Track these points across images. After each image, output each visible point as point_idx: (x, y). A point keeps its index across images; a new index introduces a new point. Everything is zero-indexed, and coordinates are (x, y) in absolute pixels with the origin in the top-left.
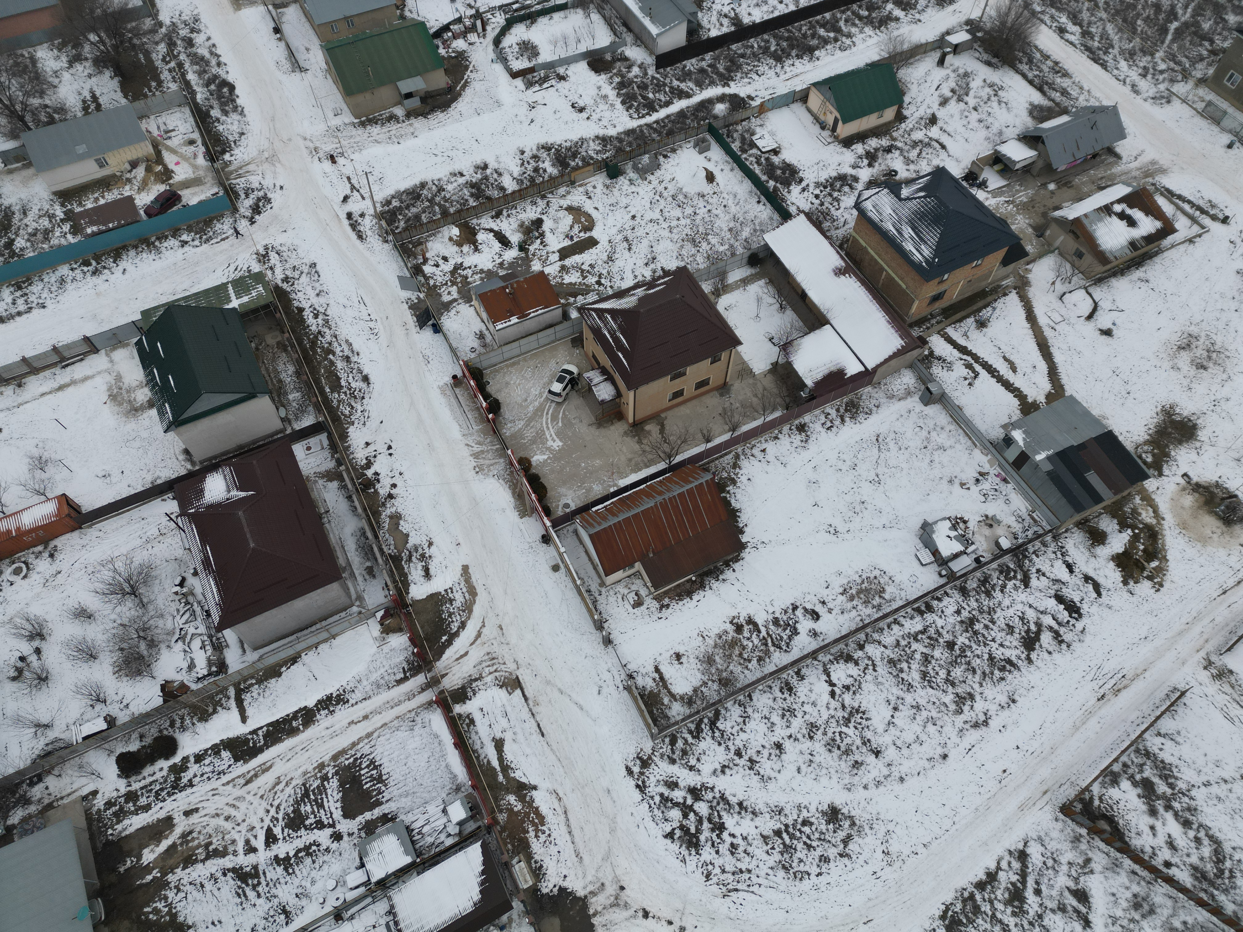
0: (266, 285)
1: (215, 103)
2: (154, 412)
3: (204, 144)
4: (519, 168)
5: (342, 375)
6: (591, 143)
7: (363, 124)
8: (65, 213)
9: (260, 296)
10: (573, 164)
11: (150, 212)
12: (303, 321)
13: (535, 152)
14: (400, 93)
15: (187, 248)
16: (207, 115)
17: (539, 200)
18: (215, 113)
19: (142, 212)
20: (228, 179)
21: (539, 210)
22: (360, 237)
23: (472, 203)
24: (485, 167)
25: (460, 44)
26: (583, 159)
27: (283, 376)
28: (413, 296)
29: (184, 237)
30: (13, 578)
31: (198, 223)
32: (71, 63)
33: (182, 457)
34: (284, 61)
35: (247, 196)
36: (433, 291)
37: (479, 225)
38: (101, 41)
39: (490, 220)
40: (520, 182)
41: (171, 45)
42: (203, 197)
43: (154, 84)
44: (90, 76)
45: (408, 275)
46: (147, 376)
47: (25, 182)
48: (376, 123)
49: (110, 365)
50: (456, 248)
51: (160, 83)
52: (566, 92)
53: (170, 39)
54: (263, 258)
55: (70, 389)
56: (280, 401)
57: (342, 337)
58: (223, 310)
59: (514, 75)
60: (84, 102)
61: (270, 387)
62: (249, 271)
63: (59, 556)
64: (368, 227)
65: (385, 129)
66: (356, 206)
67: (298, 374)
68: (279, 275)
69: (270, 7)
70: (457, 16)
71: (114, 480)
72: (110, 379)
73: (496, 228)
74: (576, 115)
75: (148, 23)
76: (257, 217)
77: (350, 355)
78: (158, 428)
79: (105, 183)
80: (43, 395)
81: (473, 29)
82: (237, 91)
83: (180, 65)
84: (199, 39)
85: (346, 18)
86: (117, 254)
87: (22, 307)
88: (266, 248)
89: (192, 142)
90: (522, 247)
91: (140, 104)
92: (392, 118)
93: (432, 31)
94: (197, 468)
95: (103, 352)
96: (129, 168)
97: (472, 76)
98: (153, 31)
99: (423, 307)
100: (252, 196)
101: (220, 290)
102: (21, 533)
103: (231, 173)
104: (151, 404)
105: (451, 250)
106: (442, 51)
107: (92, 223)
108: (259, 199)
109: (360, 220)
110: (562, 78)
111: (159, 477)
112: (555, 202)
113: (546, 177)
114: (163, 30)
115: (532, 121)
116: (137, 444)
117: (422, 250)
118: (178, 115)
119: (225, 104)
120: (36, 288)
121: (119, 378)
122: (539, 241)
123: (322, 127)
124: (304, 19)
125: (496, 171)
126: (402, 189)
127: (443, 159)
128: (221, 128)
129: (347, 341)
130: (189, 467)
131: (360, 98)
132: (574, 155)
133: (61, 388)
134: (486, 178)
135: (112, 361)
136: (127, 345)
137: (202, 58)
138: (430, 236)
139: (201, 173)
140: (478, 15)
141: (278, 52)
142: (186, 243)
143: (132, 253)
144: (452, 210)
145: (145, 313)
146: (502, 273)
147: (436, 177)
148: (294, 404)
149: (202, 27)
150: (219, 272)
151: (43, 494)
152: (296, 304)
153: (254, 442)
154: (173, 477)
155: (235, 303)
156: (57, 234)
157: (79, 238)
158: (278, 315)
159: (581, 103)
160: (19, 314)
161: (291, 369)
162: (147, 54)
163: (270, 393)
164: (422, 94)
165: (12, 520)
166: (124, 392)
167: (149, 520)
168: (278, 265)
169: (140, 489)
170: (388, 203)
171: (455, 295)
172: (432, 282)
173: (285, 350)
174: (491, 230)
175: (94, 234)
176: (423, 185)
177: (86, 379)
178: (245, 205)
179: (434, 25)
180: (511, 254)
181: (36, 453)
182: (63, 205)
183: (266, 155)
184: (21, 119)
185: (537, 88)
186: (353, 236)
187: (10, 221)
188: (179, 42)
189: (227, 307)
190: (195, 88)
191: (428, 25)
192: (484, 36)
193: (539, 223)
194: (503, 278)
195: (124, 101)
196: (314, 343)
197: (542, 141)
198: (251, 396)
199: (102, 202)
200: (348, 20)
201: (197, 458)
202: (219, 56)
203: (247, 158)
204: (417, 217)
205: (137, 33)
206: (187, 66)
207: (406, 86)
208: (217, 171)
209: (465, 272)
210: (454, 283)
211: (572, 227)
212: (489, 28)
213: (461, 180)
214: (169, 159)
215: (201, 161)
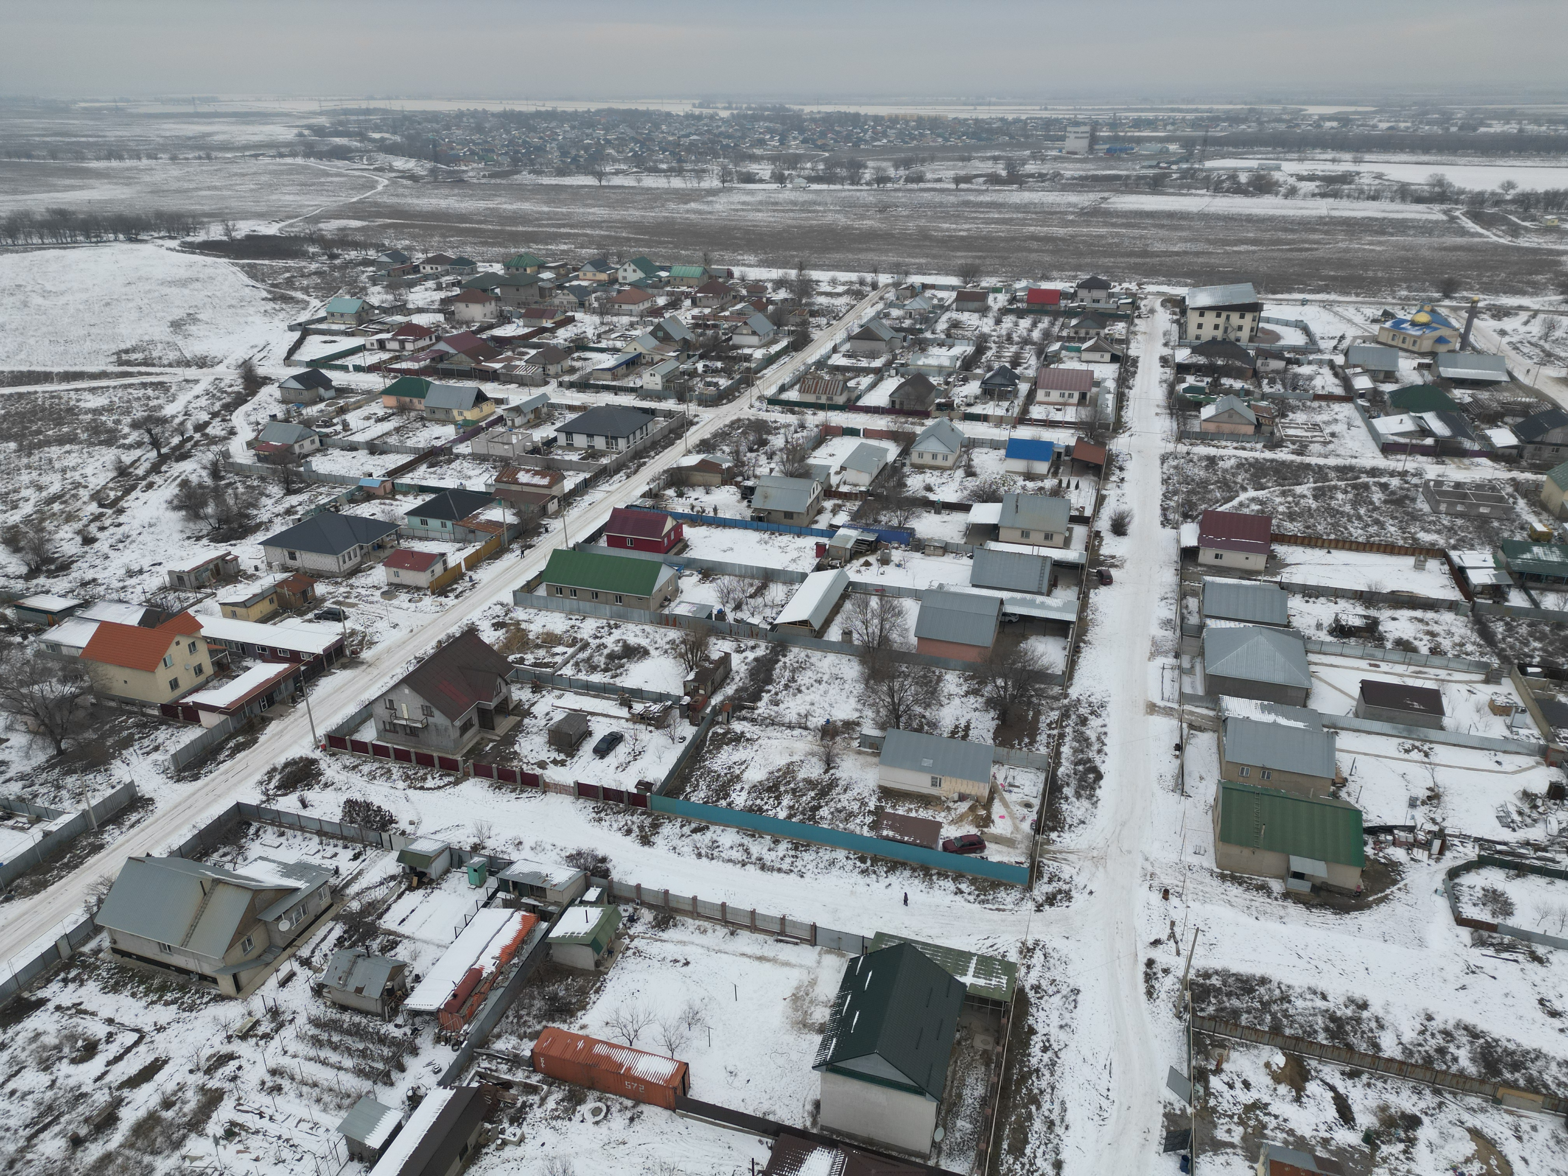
0: (1012, 980)
1: (1074, 783)
2: (818, 1039)
3: (1040, 813)
4: (1414, 1035)
5: (1033, 1140)
6: (1554, 1066)
7: (1223, 877)
8: (877, 807)
9: (998, 988)
10: (1508, 1075)
11: (948, 846)
12: (1027, 1045)
13: (1450, 1027)
14: (1288, 868)
15: (958, 898)
16: (1060, 789)
17: (1427, 1092)
18: (1068, 791)
19: (941, 842)
20: (1041, 856)
21: (1422, 1105)
22: (1150, 993)
23: (1322, 1038)
24: (1364, 1006)
25: (1399, 854)
26: (1530, 1080)
27: (967, 1092)
28: (1178, 1103)
29: (963, 887)
30: (588, 1116)
31: (985, 880)
32: (967, 694)
33: (809, 1107)
34: (1169, 777)
35: (1050, 881)
36: (1208, 1114)
37: (1318, 1072)
38: (1005, 688)
39: (1338, 1075)
40: (1407, 1051)
41: (1065, 715)
42: (1005, 859)
43: (1027, 740)
44: (976, 710)
45: (1185, 1073)
46: (838, 998)
47: (863, 766)
48: (1240, 884)
49: (815, 965)
50: (1268, 1081)
51: (1033, 742)
52: (1537, 980)
53: (1067, 711)
54: (1027, 951)
55: (767, 965)
56: (945, 1120)
57: (1059, 1094)
58: (952, 978)
59: (1461, 921)
60: (957, 727)
61: (945, 1095)
62: (1004, 956)
63: (637, 1126)
64: (1166, 988)
65: (1248, 895)
66: (1164, 956)
67: (984, 1101)
68: (1032, 979)
69: (1185, 725)
70: (1410, 823)
71: (736, 1083)
72: (806, 978)
73: (1342, 1090)
74: (1540, 1016)
75: (1056, 690)
76: (1047, 907)
77: (1058, 1122)
78: (811, 1059)
79: (926, 800)
80: (743, 954)
81: (1426, 846)
82: (1102, 783)
83: (1062, 736)
84: (1094, 722)
85: (1264, 768)
86: (894, 866)
87: (785, 866)
88: (1037, 943)
89: (1028, 805)
90: (1369, 1138)
91: (1003, 751)
92: (1263, 888)
93: (1366, 825)
94: (815, 1131)
95: (818, 948)
96: (956, 797)
97: (1398, 894)
98: (1056, 698)
99: (1184, 1126)
100: (1054, 884)
101: (963, 957)
102: (629, 1076)
103: (1049, 852)
104: (821, 1030)
105: (1261, 1080)
106: (1369, 850)
107: (892, 828)
108: (1060, 891)
109: (1160, 975)
110: (1536, 958)
111: (774, 1113)
112: (1453, 1110)
113: (1454, 1069)
114: (1066, 701)
115: (1463, 988)
116: (781, 1061)
117: (1221, 1056)
118: (1032, 776)
119: (1084, 788)
120: (808, 856)
121: (813, 983)
122: (1401, 1146)
123: (1174, 857)
124: (1214, 749)
125: (1377, 1020)
126: (1234, 970)
127: (1308, 966)
128: (1064, 806)
129: (1063, 1103)
130: (808, 1124)
131: (1234, 850)
132: (1516, 1067)
133: (761, 959)
134: (1359, 1020)
135: (819, 962)
136: (843, 956)
137: (1087, 740)
138: (1242, 1045)
139: (1019, 837)
140: (1441, 834)
141: (1170, 766)
142: (962, 892)
143: (907, 873)
144: (1288, 1032)
145: (880, 936)
146: (1320, 1153)
147: (1286, 981)
148: (958, 1135)
149: (1104, 714)
150: (973, 940)
151: (672, 1051)
152: (1031, 1021)
153: (888, 1146)
154: (787, 1123)
155: (968, 979)
156: (858, 821)
157: (873, 834)
158: (1004, 1021)
159: (1558, 1005)
160: (779, 870)
161: (980, 1091)
162: (1037, 714)
163: (941, 1101)
164: (1318, 882)
165: (632, 1055)
166: (808, 999)
167: (734, 1153)
168: (1038, 967)
169: (749, 1111)
170: (1207, 975)
171: (1236, 1139)
172: (1212, 1102)
173: (987, 1065)
174: (1332, 1088)
175: (887, 838)
176: (1263, 981)
177: (786, 964)
178: (1042, 889)
179: (1372, 819)
180: (1346, 1137)
181: (697, 1005)
182: (879, 800)
183: (1095, 853)
184: (898, 717)
185: (1491, 951)
186: (1142, 987)
187: (830, 790)
188: (1073, 717)
189: (958, 978)
190: (1063, 761)
191: (1365, 816)
192: (1438, 860)
193: (1413, 1122)
194: (1319, 1161)
195: (990, 742)
196: (1024, 1078)
197: (1470, 1019)
198: (919, 1091)
199: (913, 814)
200: (1265, 771)
201: (823, 1119)
202: (1104, 744)
203: (1072, 846)
204: (1236, 1013)
205: (1040, 694)
206: (1067, 739)
207: (1298, 864)
208: (1035, 843)
209: (1266, 1119)
210: (1242, 1123)
211: (1468, 1161)
212: (1448, 855)
213: (1320, 1004)
214: (997, 809)
215: (1026, 827)
